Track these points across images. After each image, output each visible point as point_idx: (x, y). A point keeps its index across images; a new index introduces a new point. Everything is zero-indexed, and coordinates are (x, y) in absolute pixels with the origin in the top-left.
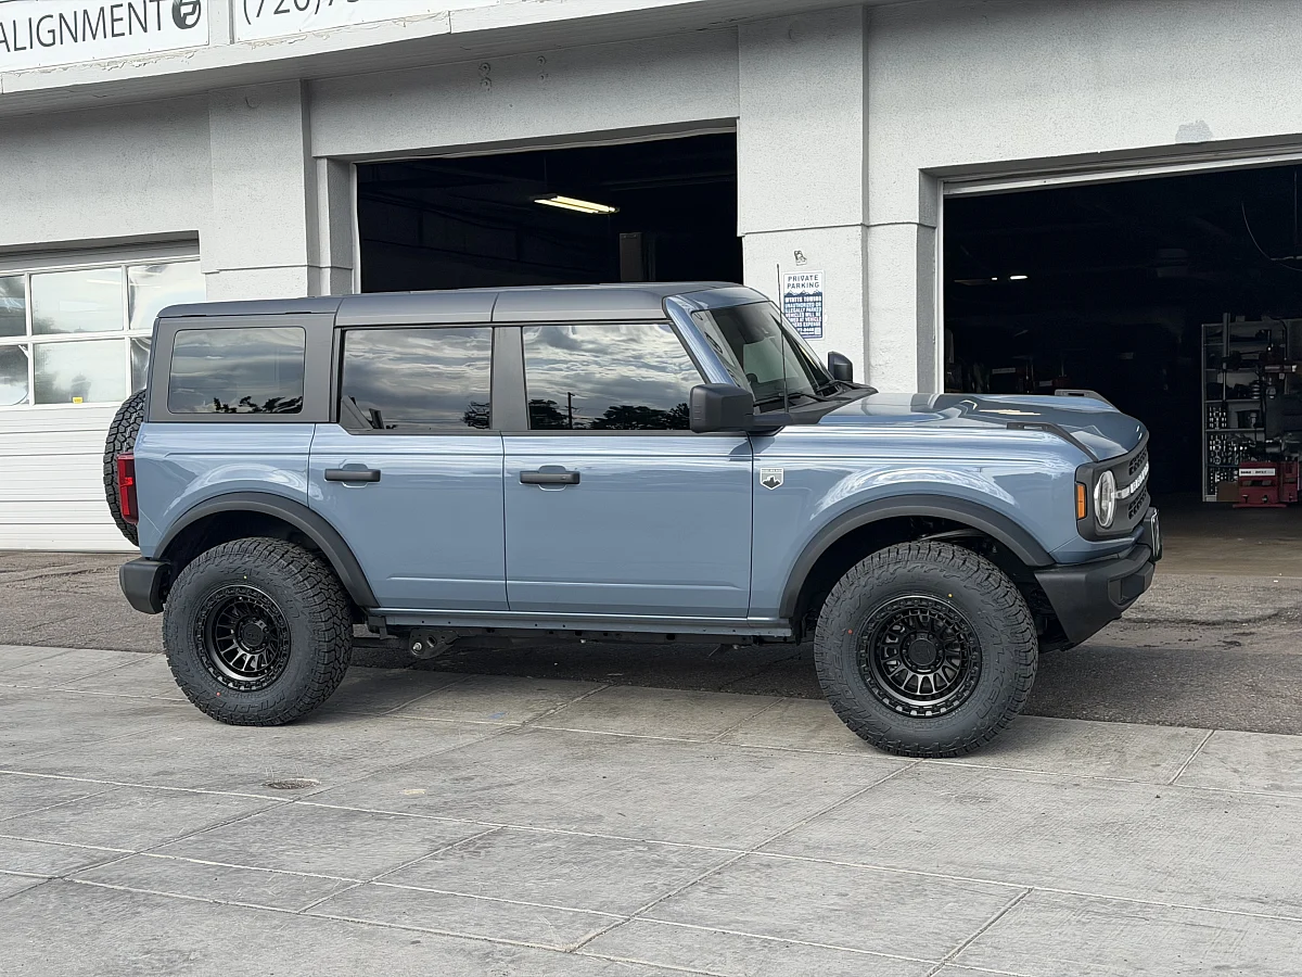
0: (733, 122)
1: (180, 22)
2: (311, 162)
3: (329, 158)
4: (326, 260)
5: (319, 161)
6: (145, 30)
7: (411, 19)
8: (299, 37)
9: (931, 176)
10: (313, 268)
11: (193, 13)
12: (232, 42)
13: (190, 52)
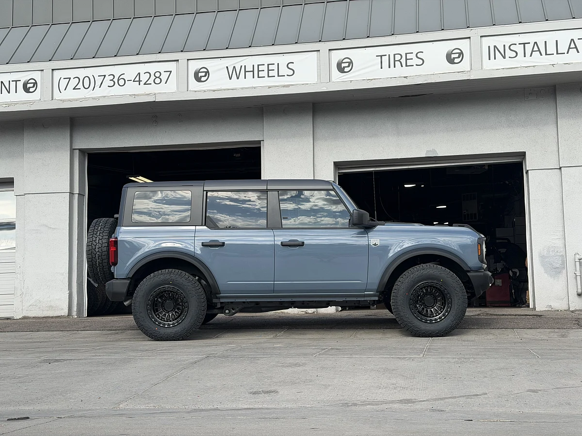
0: (259, 142)
1: (26, 90)
2: (72, 150)
3: (80, 150)
4: (76, 191)
5: (75, 151)
6: (9, 92)
7: (138, 95)
8: (86, 99)
9: (337, 165)
10: (71, 194)
11: (33, 87)
12: (52, 100)
13: (33, 102)
